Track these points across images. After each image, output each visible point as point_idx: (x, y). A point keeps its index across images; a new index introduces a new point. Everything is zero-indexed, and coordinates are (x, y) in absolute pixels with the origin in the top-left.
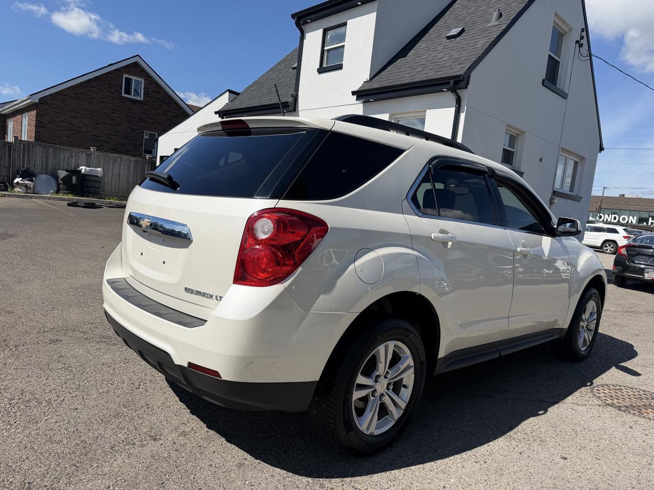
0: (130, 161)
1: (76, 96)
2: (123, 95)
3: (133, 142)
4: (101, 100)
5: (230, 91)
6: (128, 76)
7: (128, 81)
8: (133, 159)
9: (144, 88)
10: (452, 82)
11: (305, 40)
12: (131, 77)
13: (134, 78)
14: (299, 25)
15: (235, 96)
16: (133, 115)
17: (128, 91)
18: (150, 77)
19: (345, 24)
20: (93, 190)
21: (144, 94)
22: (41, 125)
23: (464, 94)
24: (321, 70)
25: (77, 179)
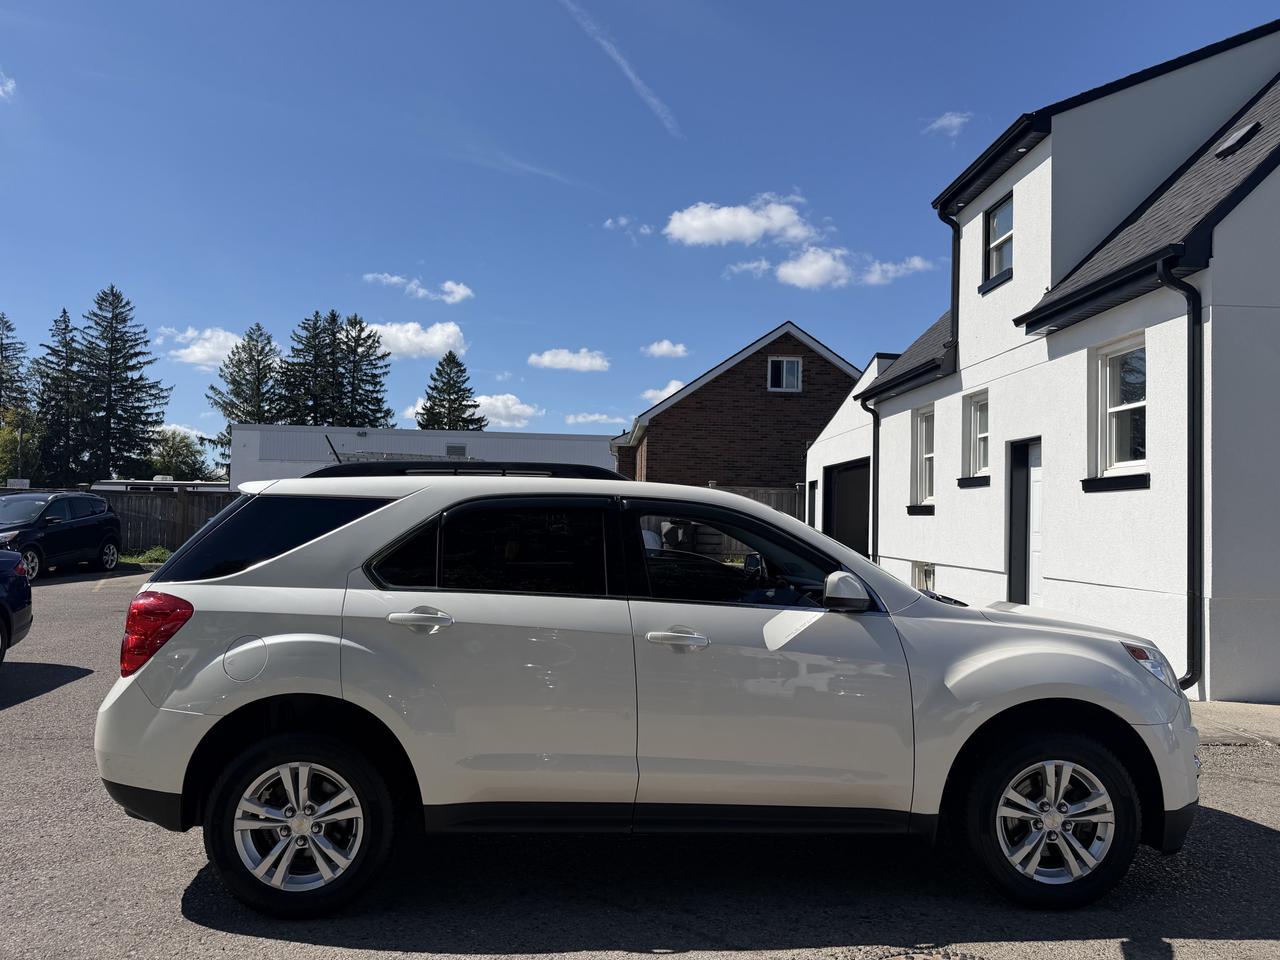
0: (769, 495)
1: (698, 405)
2: (770, 389)
3: (788, 462)
4: (736, 404)
5: (880, 356)
6: (775, 358)
7: (777, 366)
8: (772, 492)
9: (803, 371)
10: (1159, 263)
11: (961, 241)
12: (780, 359)
13: (784, 359)
14: (945, 216)
15: (891, 361)
16: (787, 419)
17: (777, 382)
18: (812, 351)
19: (1010, 196)
20: (708, 548)
21: (803, 381)
22: (655, 457)
23: (1206, 281)
24: (984, 290)
25: (684, 534)
